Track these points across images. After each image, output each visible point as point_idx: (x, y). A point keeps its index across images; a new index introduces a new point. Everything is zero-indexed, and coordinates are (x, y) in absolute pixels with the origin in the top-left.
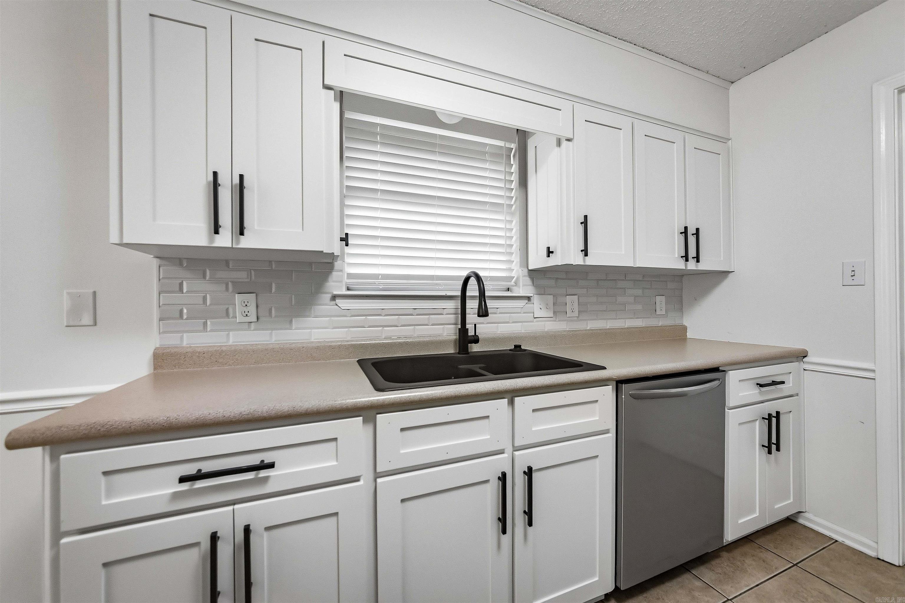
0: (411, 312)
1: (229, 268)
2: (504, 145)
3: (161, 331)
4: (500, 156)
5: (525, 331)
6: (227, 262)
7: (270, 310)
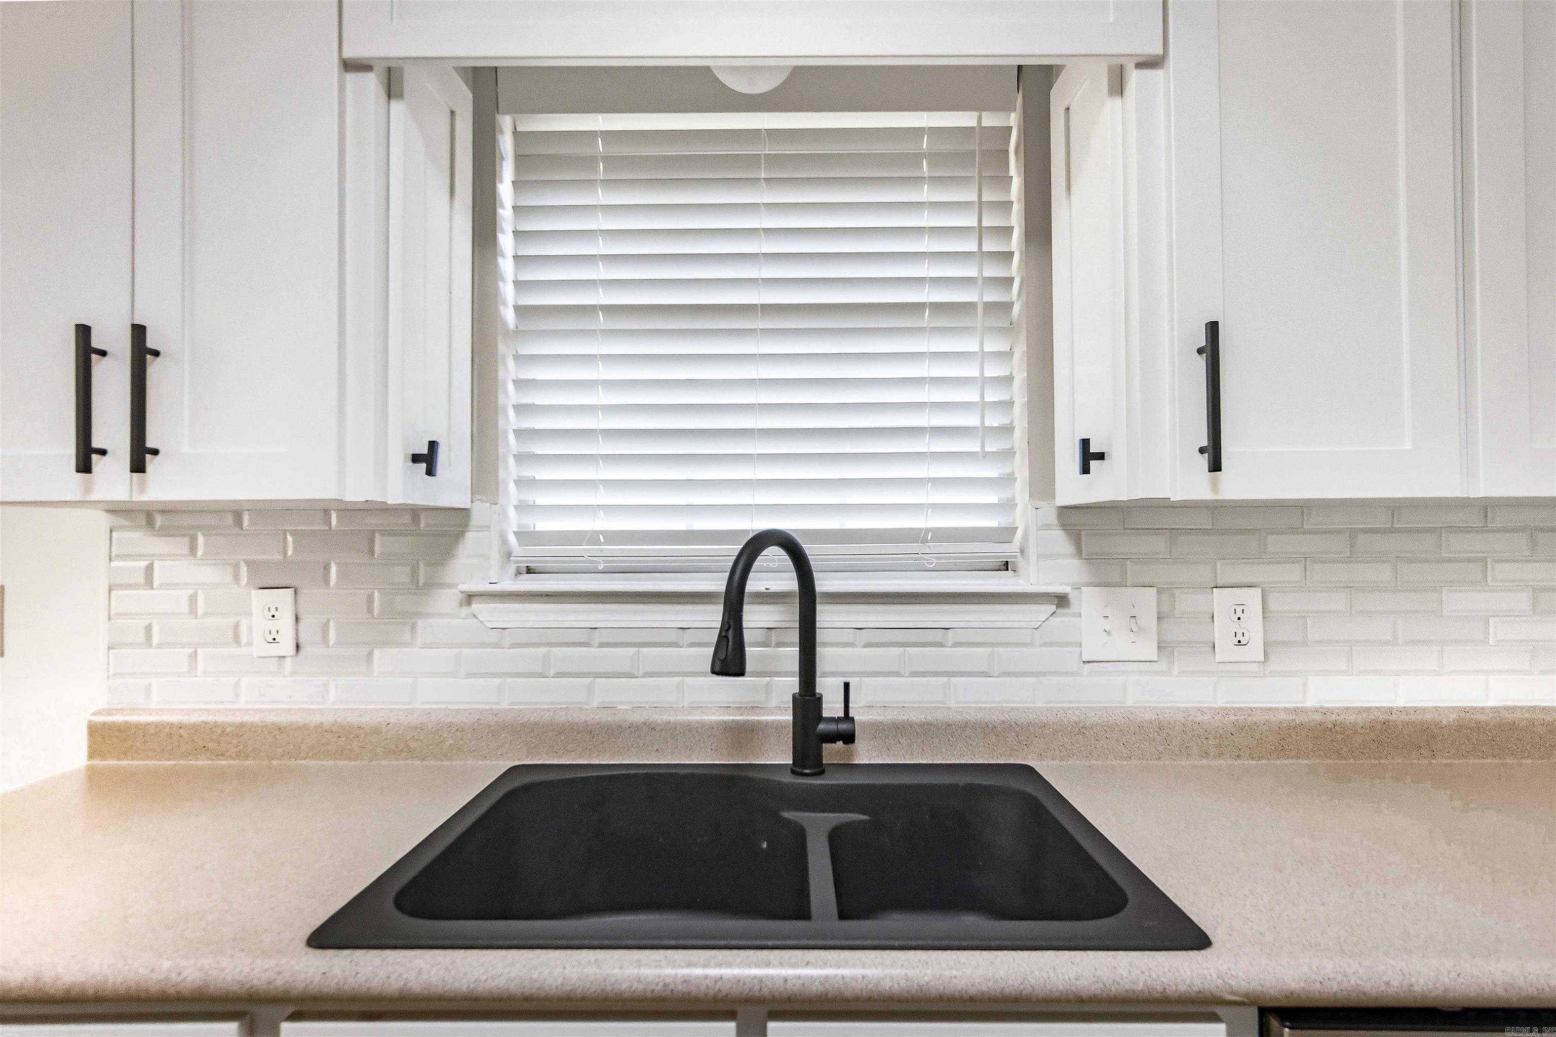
0: (672, 637)
1: (242, 528)
2: (976, 122)
3: (111, 672)
4: (965, 157)
5: (1048, 702)
6: (237, 515)
7: (325, 628)
